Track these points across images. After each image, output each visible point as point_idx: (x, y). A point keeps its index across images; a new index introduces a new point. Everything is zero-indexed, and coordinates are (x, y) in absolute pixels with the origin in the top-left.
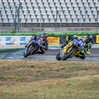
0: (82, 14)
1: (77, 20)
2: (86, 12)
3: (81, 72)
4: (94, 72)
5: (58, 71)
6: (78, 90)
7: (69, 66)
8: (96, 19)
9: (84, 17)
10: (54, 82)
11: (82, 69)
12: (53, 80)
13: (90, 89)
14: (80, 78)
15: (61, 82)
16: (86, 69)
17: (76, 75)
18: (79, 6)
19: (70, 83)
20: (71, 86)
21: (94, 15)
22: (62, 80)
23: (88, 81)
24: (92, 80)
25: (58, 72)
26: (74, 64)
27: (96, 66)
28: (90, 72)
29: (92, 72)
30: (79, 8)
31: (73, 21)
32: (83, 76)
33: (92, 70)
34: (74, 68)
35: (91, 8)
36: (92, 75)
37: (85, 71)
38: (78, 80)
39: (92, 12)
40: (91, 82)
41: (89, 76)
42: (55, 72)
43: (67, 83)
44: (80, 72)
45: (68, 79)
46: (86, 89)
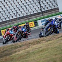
0: (7, 14)
1: (4, 19)
2: (9, 13)
3: (18, 49)
4: (26, 47)
5: (3, 52)
6: (19, 61)
7: (9, 48)
8: (16, 16)
9: (9, 16)
10: (3, 59)
11: (18, 47)
12: (2, 58)
13: (26, 58)
14: (18, 53)
16: (20, 47)
17: (15, 52)
18: (4, 10)
19: (13, 57)
20: (14, 59)
21: (14, 14)
22: (8, 57)
23: (23, 53)
24: (26, 52)
26: (12, 45)
27: (26, 44)
28: (23, 48)
30: (4, 11)
31: (2, 20)
32: (20, 51)
33: (24, 46)
34: (12, 48)
36: (25, 49)
37: (20, 48)
38: (18, 54)
39: (13, 12)
40: (26, 54)
41: (23, 50)
42: (2, 53)
43: (11, 58)
44: (17, 50)
45: (11, 55)
46: (24, 59)
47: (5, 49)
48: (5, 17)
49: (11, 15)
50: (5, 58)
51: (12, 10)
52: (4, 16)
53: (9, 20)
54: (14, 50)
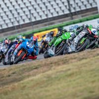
2: (19, 13)
3: (32, 71)
4: (45, 68)
5: (9, 76)
6: (35, 90)
7: (18, 69)
8: (29, 19)
9: (18, 19)
10: (8, 87)
11: (32, 69)
12: (7, 86)
13: (46, 87)
14: (32, 78)
15: (15, 86)
16: (36, 68)
19: (24, 85)
20: (27, 87)
21: (27, 15)
22: (16, 84)
24: (45, 77)
25: (9, 78)
27: (45, 63)
28: (41, 70)
29: (42, 69)
30: (11, 11)
31: (7, 26)
32: (35, 75)
33: (42, 68)
34: (24, 69)
35: (22, 8)
36: (43, 72)
37: (35, 70)
38: (32, 80)
39: (24, 12)
40: (45, 79)
41: (41, 74)
42: (7, 78)
43: (22, 85)
44: (31, 73)
45: (22, 82)
47: (11, 72)
48: (12, 21)
49: (21, 17)
50: (11, 86)
51: (24, 10)
52: (10, 19)
53: (19, 26)
54: (27, 74)
